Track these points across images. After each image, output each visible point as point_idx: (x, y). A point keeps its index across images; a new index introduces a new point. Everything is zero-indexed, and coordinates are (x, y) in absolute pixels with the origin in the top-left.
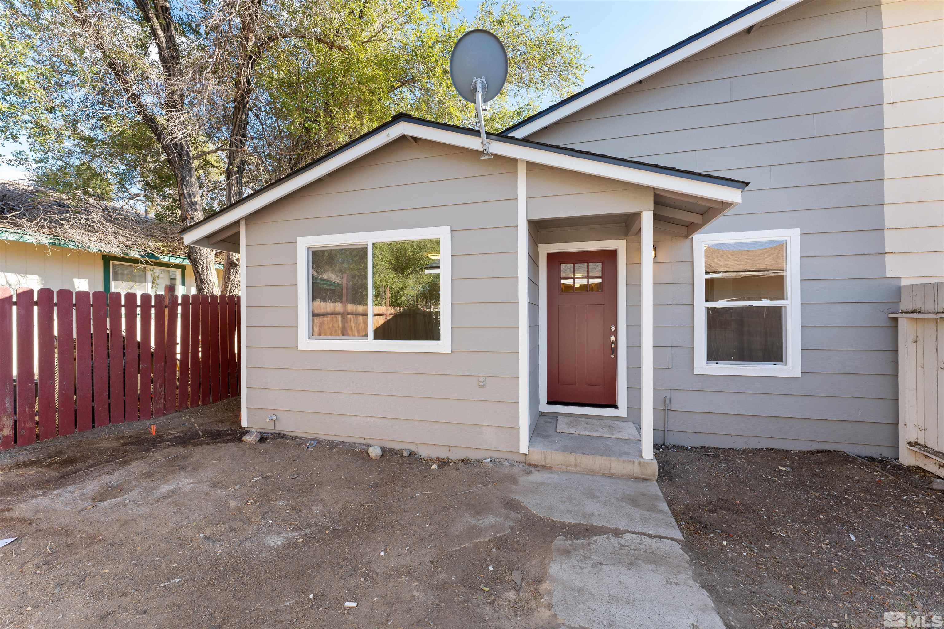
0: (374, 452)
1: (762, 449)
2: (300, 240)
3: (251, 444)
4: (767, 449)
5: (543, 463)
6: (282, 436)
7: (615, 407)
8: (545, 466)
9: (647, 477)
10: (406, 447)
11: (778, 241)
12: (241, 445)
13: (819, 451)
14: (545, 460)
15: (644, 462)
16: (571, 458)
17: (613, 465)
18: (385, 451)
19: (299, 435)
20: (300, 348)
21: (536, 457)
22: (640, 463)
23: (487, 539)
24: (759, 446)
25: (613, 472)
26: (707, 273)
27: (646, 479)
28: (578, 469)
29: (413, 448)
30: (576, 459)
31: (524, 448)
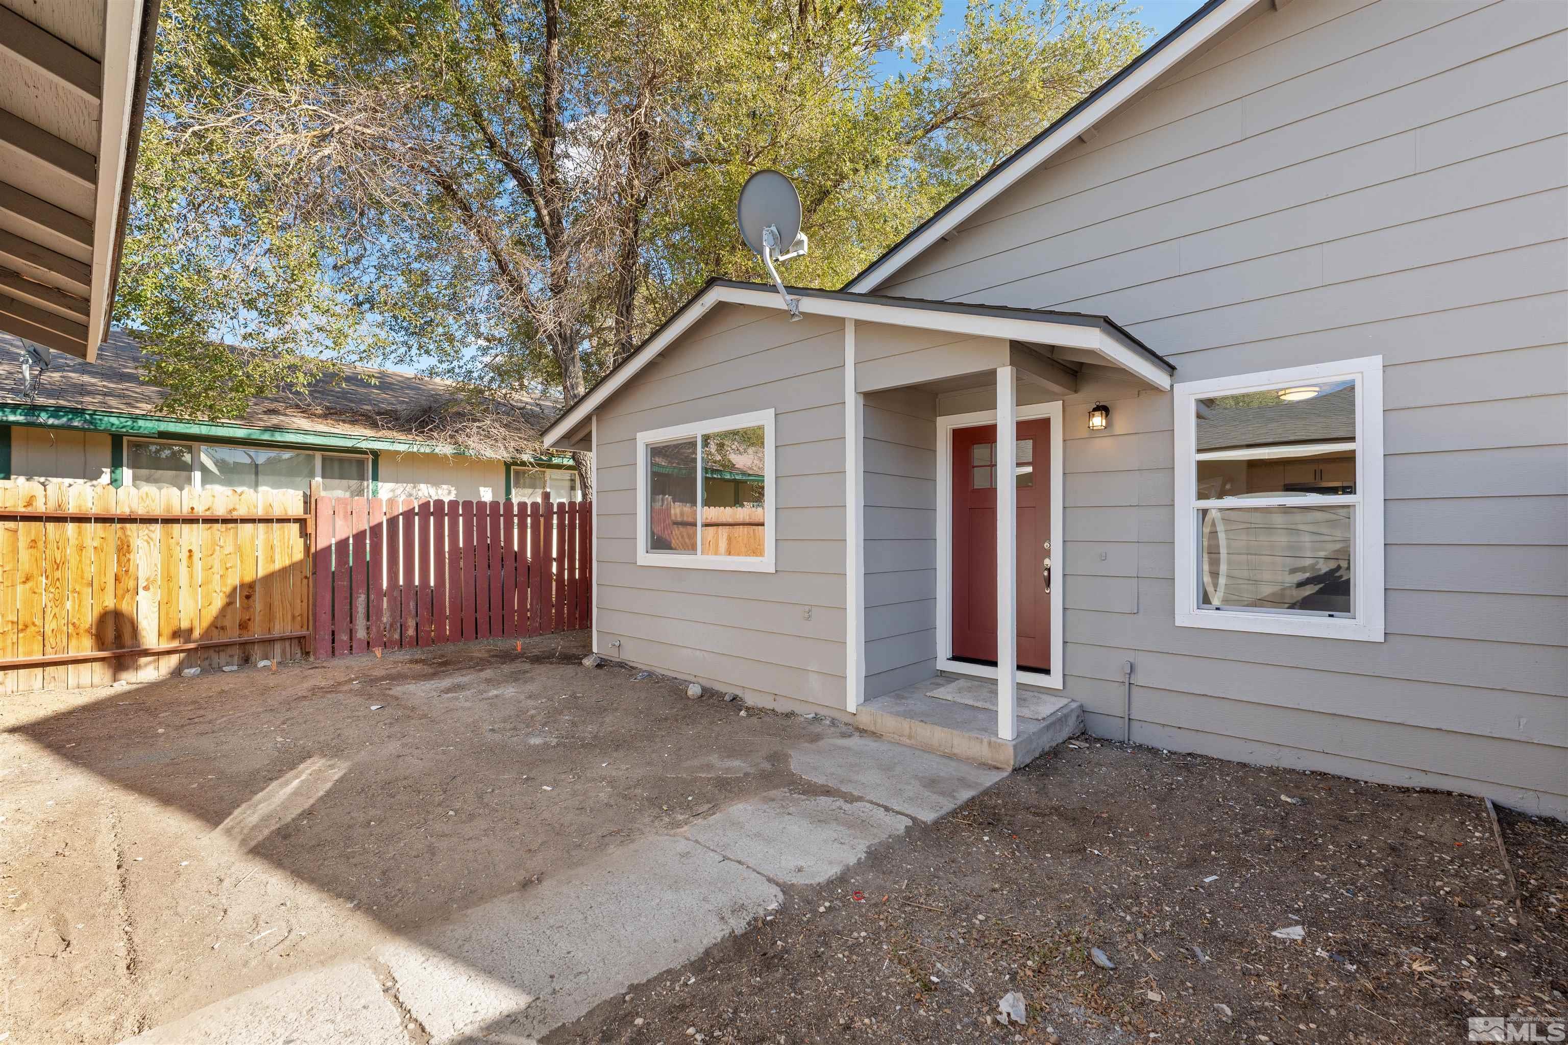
0: (694, 691)
1: (1305, 771)
2: (639, 435)
3: (587, 669)
4: (1312, 772)
5: (873, 729)
6: (622, 665)
7: (1047, 672)
8: (874, 733)
9: (999, 765)
10: (730, 691)
11: (1344, 383)
12: (579, 669)
13: (1424, 791)
14: (875, 724)
15: (995, 742)
16: (906, 725)
17: (955, 742)
18: (705, 690)
19: (639, 666)
20: (638, 564)
21: (865, 720)
22: (990, 743)
23: (709, 776)
24: (1300, 766)
25: (955, 751)
26: (1199, 451)
27: (998, 768)
28: (913, 742)
29: (739, 692)
30: (910, 728)
31: (851, 707)
